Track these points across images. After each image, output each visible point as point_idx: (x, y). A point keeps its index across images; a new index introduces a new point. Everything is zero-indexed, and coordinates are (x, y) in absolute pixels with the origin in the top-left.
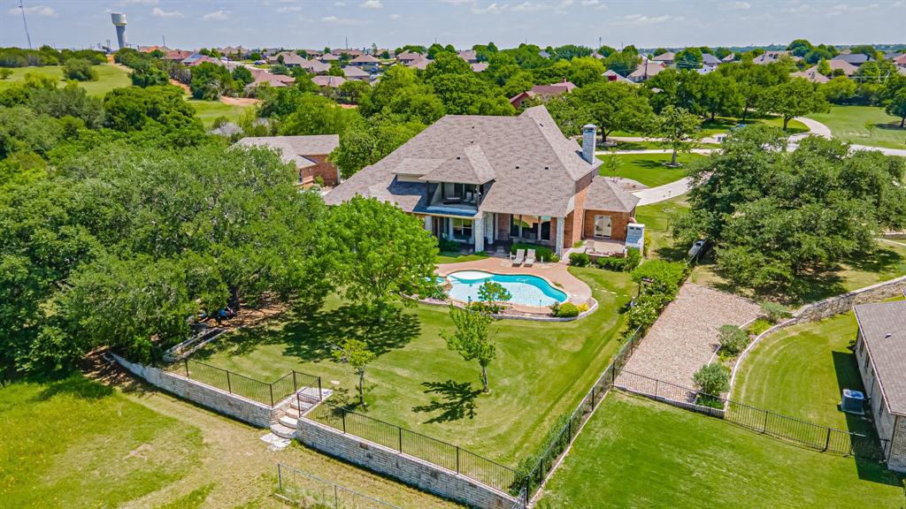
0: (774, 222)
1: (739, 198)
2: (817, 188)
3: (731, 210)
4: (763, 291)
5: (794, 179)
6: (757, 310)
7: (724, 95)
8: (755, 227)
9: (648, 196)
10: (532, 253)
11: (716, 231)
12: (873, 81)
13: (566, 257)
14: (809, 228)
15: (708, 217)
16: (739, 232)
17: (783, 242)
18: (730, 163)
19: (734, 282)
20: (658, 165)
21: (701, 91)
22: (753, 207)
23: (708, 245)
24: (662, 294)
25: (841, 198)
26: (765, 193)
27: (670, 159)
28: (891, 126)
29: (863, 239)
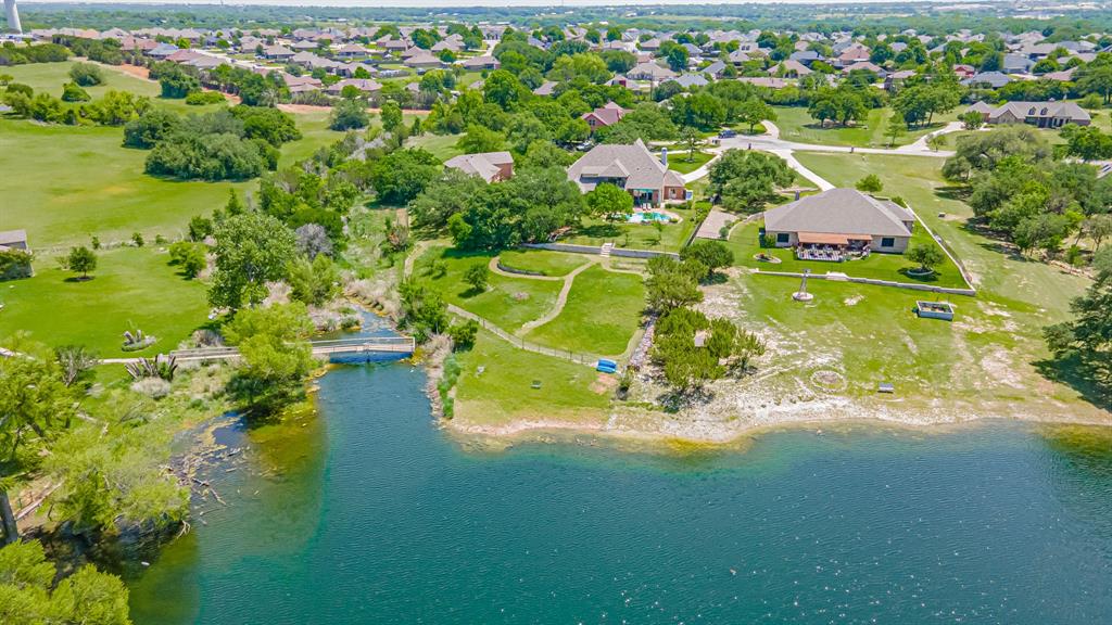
0: (740, 187)
1: (728, 178)
2: (755, 173)
3: (725, 183)
4: (738, 212)
5: (747, 170)
6: (736, 218)
7: (714, 110)
8: (734, 189)
9: (689, 178)
10: (649, 205)
11: (720, 192)
12: (810, 89)
13: (663, 205)
14: (752, 187)
15: (717, 186)
16: (729, 191)
17: (744, 194)
18: (724, 164)
19: (729, 209)
20: (683, 161)
21: (700, 109)
22: (734, 181)
23: (717, 198)
24: (706, 212)
25: (761, 177)
26: (738, 175)
27: (689, 156)
28: (816, 126)
29: (770, 191)
